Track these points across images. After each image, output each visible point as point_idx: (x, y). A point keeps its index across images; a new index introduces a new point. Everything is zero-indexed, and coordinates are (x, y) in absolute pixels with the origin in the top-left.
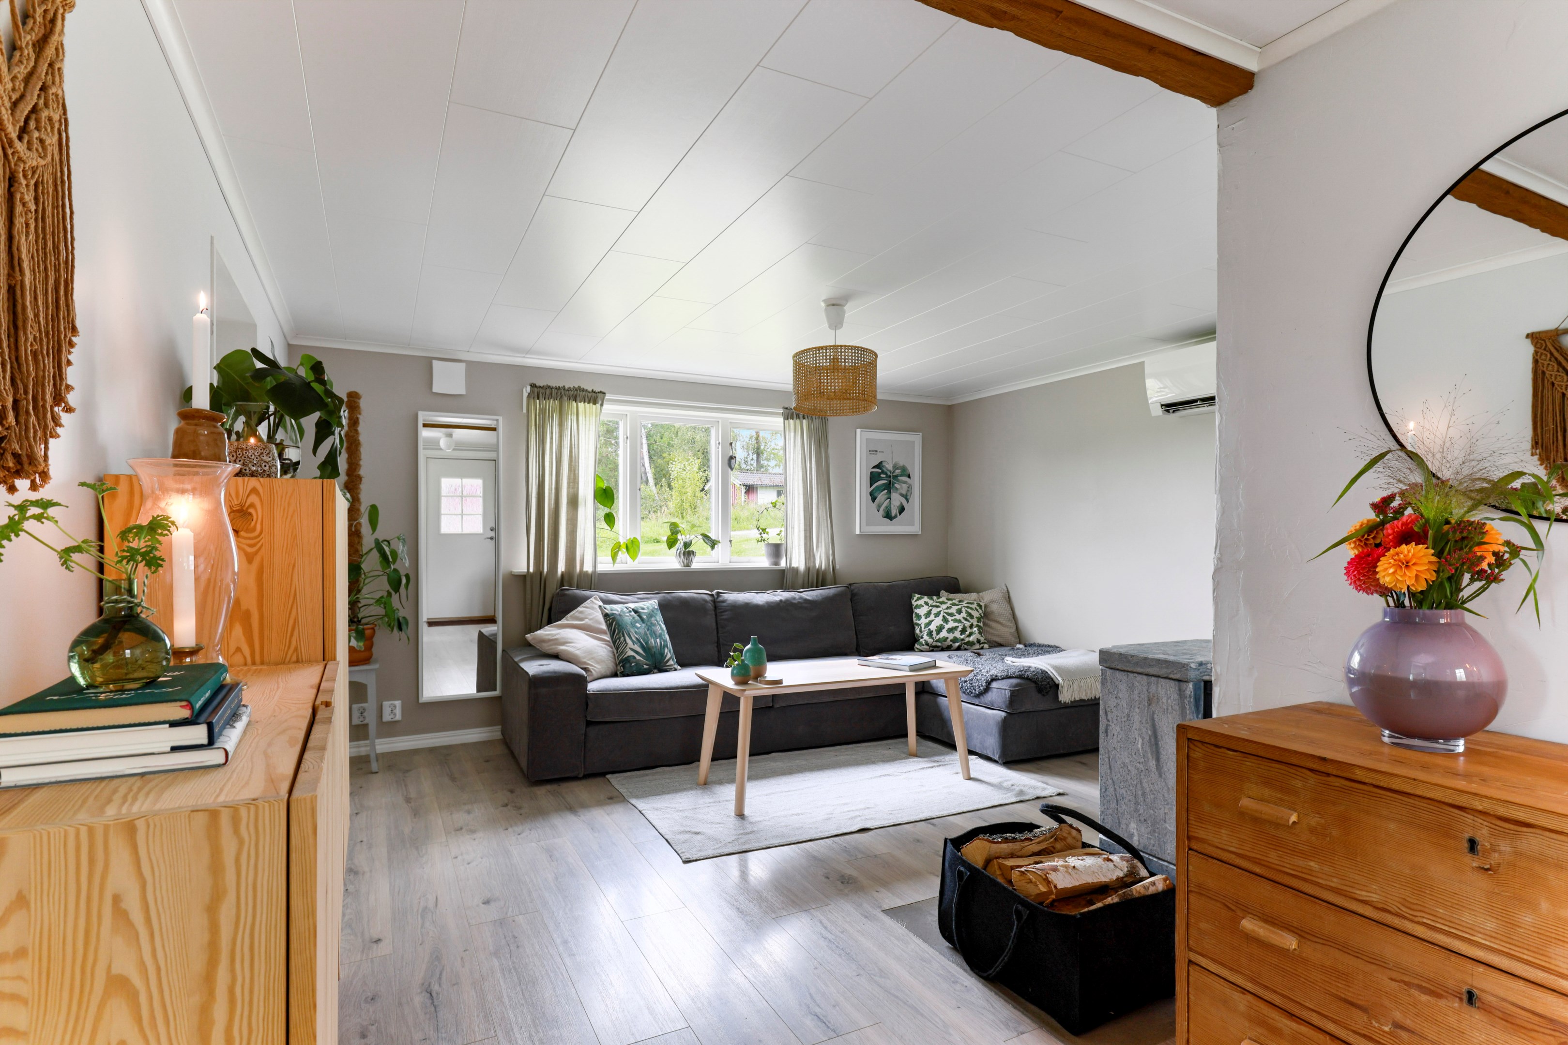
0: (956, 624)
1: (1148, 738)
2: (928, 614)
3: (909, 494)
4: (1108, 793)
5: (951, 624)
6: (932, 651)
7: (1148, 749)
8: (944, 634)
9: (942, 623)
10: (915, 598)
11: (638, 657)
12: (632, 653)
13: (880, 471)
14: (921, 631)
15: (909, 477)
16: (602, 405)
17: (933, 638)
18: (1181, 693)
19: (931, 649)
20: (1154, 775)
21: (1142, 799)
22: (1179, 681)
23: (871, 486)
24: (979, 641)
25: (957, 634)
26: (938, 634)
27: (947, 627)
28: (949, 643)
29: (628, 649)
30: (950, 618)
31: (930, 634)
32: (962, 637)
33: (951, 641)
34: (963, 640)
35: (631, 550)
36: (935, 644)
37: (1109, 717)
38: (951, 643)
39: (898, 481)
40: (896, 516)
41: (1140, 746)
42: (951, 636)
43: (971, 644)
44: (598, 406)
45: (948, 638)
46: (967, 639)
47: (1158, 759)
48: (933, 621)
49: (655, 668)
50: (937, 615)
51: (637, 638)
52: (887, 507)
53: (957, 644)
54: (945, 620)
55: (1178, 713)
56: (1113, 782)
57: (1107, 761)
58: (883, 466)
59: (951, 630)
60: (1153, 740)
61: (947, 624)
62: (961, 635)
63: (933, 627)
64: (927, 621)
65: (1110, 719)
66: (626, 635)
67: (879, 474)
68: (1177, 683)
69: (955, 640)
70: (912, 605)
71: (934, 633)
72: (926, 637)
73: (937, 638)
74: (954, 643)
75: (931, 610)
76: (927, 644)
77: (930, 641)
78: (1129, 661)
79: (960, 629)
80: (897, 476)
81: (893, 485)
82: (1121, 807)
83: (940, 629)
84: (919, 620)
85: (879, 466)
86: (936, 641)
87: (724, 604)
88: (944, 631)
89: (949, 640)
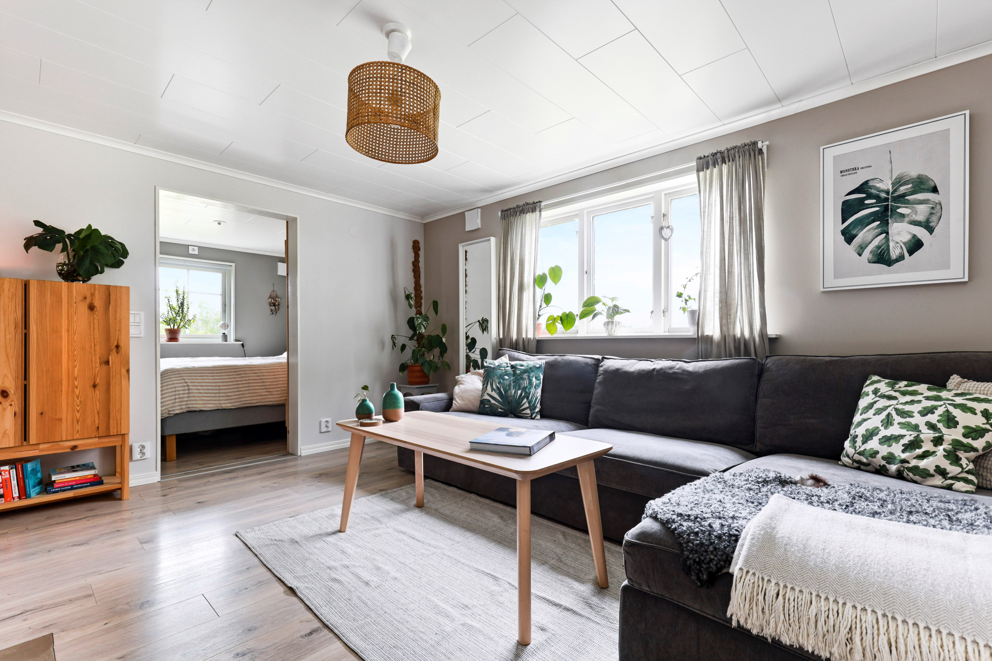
0: (903, 432)
2: (867, 409)
3: (934, 218)
5: (895, 430)
6: (858, 469)
8: (873, 444)
9: (879, 425)
10: (868, 382)
11: (493, 401)
12: (488, 398)
13: (864, 195)
15: (935, 190)
16: (540, 211)
17: (855, 448)
19: (856, 465)
23: (844, 221)
24: (942, 472)
25: (897, 449)
26: (864, 442)
27: (884, 432)
28: (879, 461)
29: (486, 394)
30: (897, 419)
32: (904, 456)
33: (883, 458)
34: (904, 461)
35: (565, 322)
36: (857, 457)
38: (883, 463)
39: (908, 202)
40: (901, 258)
42: (884, 450)
43: (925, 474)
44: (538, 213)
45: (877, 452)
46: (914, 463)
48: (867, 419)
49: (511, 413)
50: (879, 412)
51: (497, 387)
52: (878, 247)
54: (888, 422)
58: (870, 187)
59: (887, 440)
61: (886, 428)
62: (903, 451)
66: (489, 383)
67: (862, 200)
69: (890, 458)
71: (859, 440)
73: (862, 449)
74: (889, 463)
75: (875, 402)
77: (851, 451)
79: (905, 441)
80: (903, 196)
81: (894, 211)
85: (863, 188)
86: (859, 453)
88: (876, 439)
89: (879, 456)
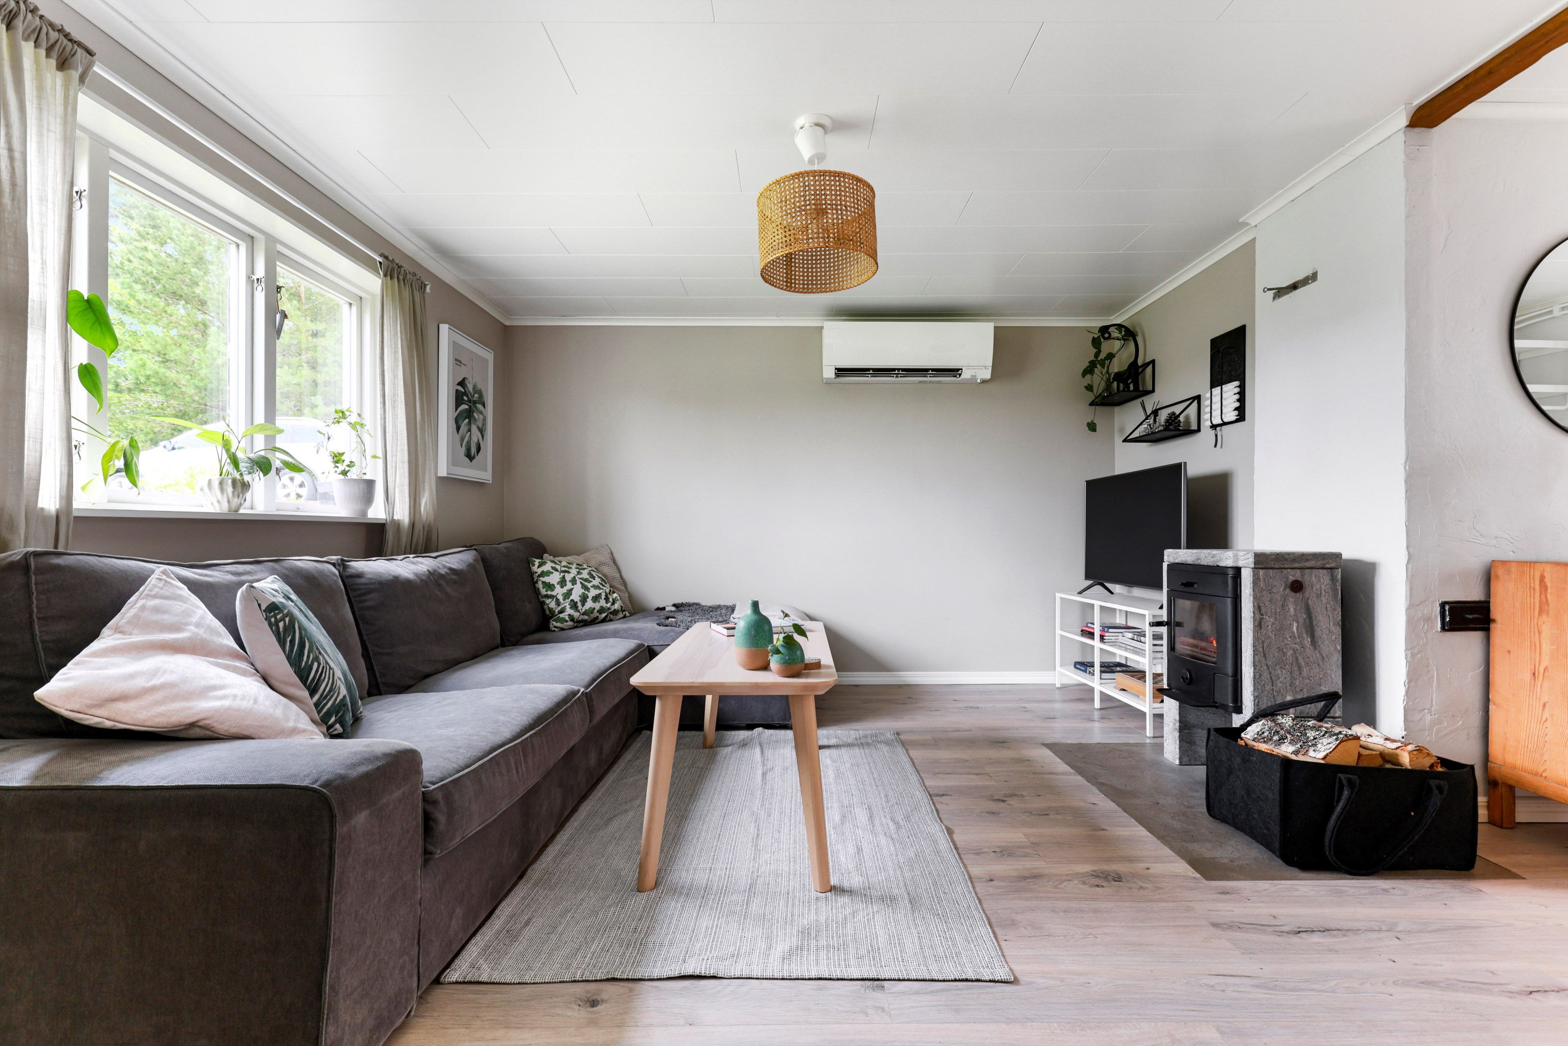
1: (1303, 621)
2: (563, 582)
3: (484, 429)
4: (1262, 678)
5: (593, 593)
6: (576, 627)
7: (1304, 631)
8: (589, 604)
9: (583, 591)
10: (537, 564)
13: (463, 390)
14: (558, 603)
15: (484, 405)
17: (578, 611)
18: (1333, 579)
19: (575, 625)
20: (1309, 650)
21: (1298, 673)
22: (1331, 568)
23: (456, 410)
24: (622, 609)
25: (603, 602)
26: (583, 605)
27: (590, 595)
28: (595, 614)
30: (588, 585)
31: (574, 605)
32: (608, 605)
33: (598, 612)
34: (609, 609)
36: (582, 617)
37: (1263, 611)
38: (598, 614)
39: (476, 408)
40: (474, 456)
41: (1295, 629)
42: (597, 606)
43: (615, 612)
45: (594, 609)
46: (613, 608)
47: (1313, 636)
48: (572, 590)
50: (573, 582)
52: (468, 443)
53: (604, 615)
54: (585, 588)
55: (1331, 594)
56: (1268, 667)
57: (1261, 649)
58: (466, 384)
59: (596, 599)
60: (1307, 621)
61: (588, 592)
62: (607, 603)
63: (576, 596)
64: (565, 590)
65: (1264, 613)
67: (463, 394)
68: (1329, 571)
69: (601, 611)
70: (532, 574)
71: (579, 604)
72: (569, 611)
73: (584, 610)
74: (600, 614)
75: (564, 577)
76: (572, 618)
77: (576, 615)
78: (1286, 560)
79: (603, 597)
80: (475, 401)
81: (472, 413)
82: (1276, 686)
83: (584, 599)
84: (553, 590)
85: (462, 382)
86: (583, 614)
87: (362, 580)
88: (589, 600)
89: (596, 611)
